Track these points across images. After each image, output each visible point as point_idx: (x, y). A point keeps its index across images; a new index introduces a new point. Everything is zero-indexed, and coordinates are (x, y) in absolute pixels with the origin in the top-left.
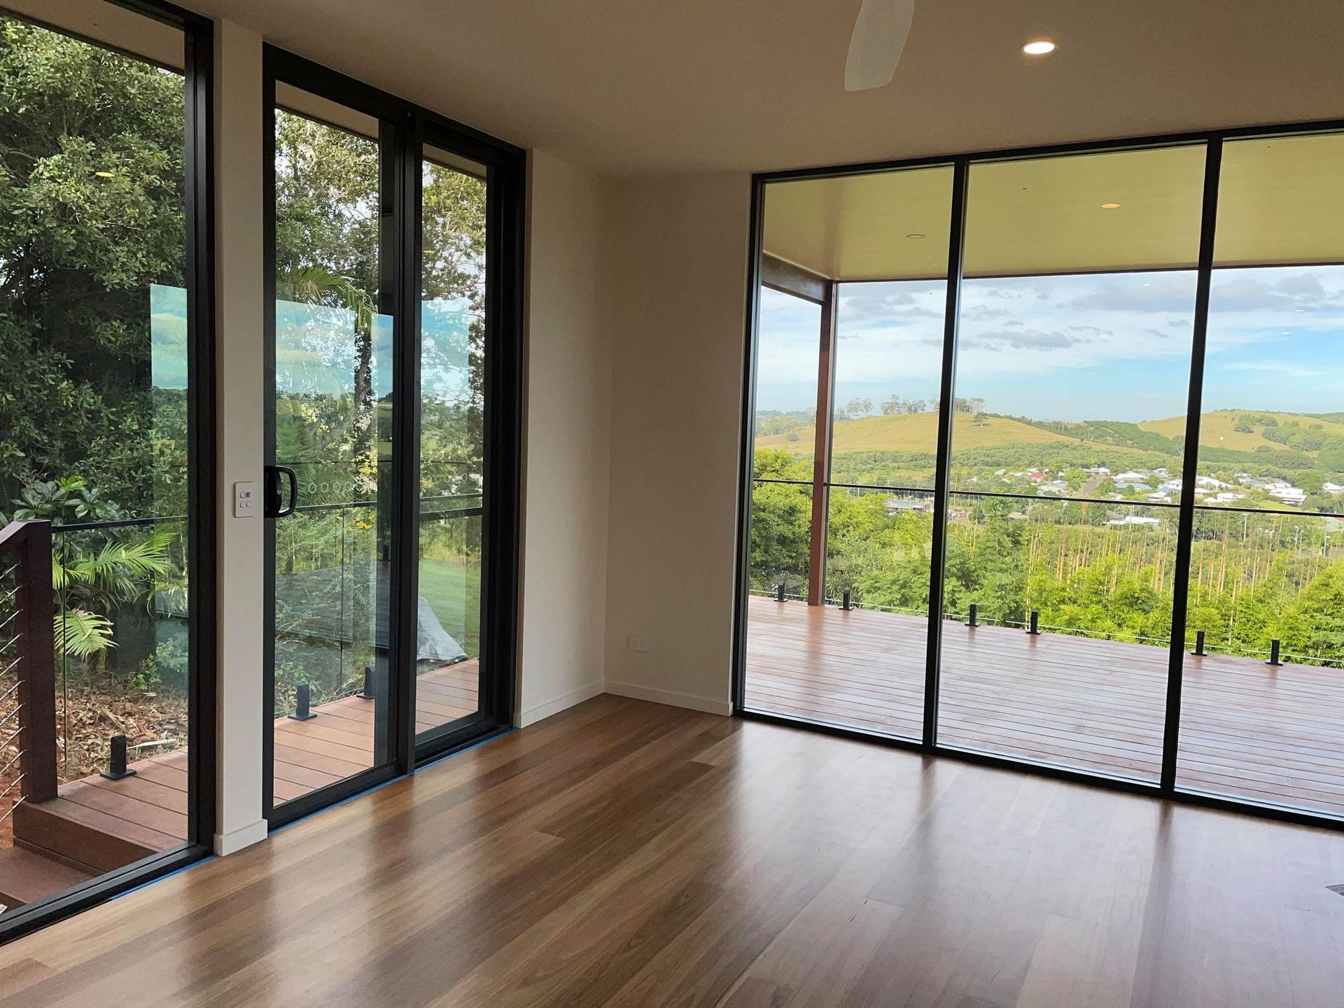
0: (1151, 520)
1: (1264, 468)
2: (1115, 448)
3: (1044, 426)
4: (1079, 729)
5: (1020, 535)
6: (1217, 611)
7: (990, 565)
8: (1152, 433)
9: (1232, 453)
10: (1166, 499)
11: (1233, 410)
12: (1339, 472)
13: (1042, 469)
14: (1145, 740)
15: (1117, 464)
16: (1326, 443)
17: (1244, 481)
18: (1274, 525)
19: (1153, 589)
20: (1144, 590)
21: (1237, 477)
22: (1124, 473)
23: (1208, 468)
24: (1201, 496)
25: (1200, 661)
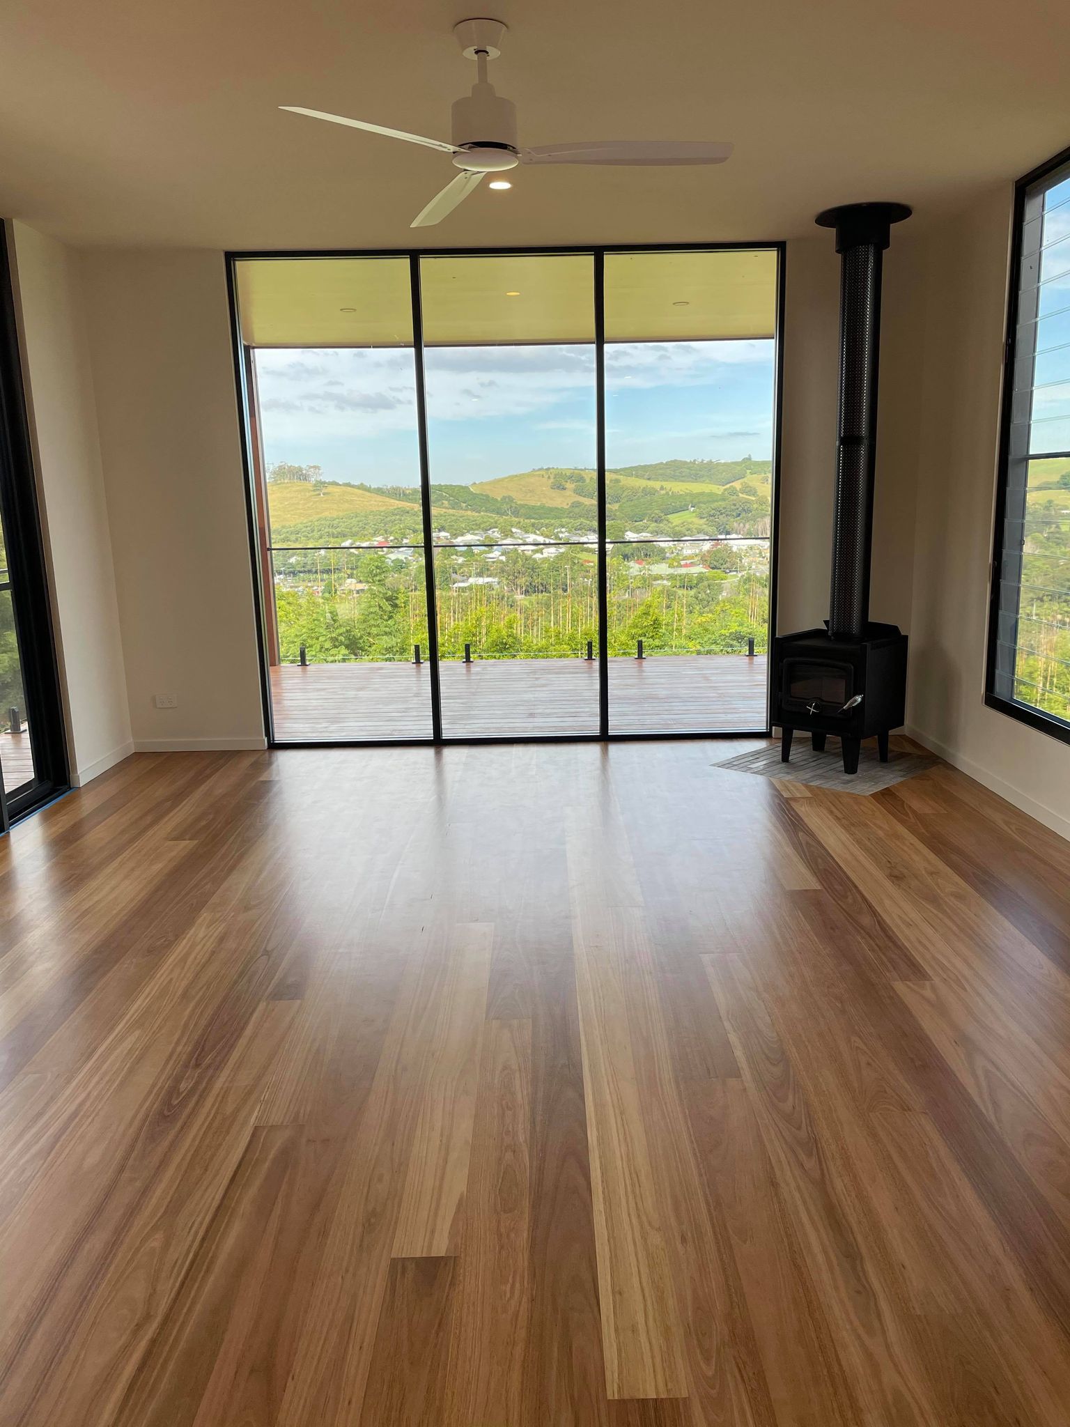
0: (490, 579)
1: (578, 522)
2: (451, 511)
3: (383, 493)
4: (532, 715)
5: (397, 598)
6: (569, 647)
7: (374, 631)
8: (482, 495)
9: (551, 510)
10: (501, 558)
11: (548, 469)
12: (636, 521)
13: (388, 537)
14: (578, 714)
15: (455, 527)
16: (624, 495)
17: (563, 536)
18: (590, 575)
19: (517, 634)
20: (510, 636)
21: (558, 532)
22: (462, 535)
23: (533, 525)
24: (530, 552)
25: (591, 663)
